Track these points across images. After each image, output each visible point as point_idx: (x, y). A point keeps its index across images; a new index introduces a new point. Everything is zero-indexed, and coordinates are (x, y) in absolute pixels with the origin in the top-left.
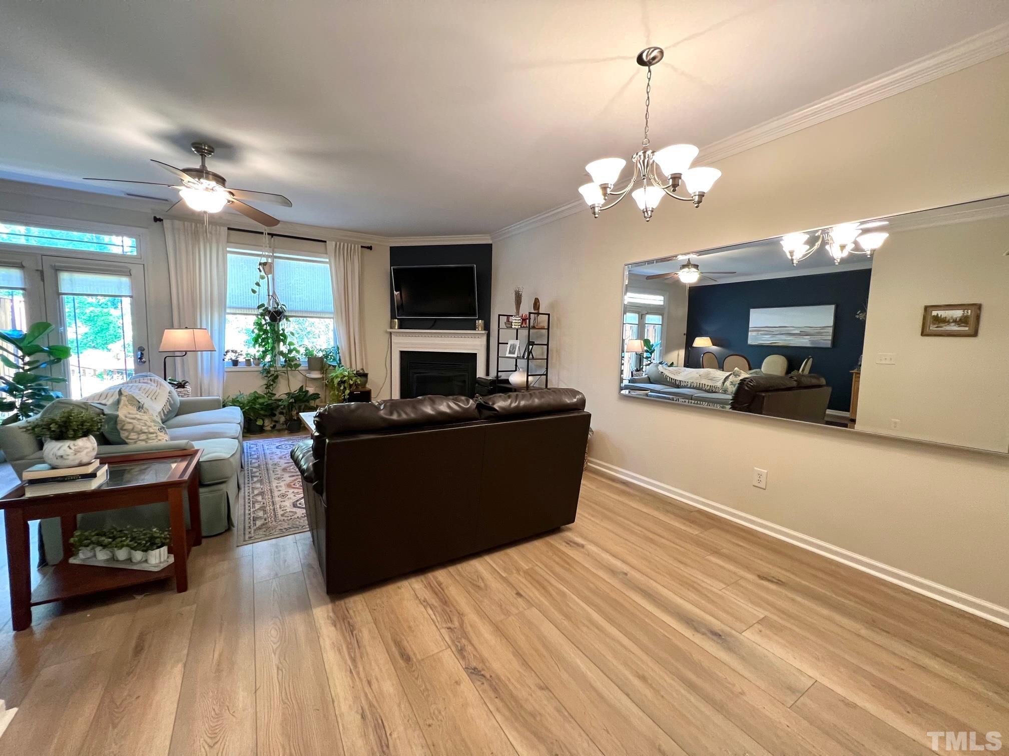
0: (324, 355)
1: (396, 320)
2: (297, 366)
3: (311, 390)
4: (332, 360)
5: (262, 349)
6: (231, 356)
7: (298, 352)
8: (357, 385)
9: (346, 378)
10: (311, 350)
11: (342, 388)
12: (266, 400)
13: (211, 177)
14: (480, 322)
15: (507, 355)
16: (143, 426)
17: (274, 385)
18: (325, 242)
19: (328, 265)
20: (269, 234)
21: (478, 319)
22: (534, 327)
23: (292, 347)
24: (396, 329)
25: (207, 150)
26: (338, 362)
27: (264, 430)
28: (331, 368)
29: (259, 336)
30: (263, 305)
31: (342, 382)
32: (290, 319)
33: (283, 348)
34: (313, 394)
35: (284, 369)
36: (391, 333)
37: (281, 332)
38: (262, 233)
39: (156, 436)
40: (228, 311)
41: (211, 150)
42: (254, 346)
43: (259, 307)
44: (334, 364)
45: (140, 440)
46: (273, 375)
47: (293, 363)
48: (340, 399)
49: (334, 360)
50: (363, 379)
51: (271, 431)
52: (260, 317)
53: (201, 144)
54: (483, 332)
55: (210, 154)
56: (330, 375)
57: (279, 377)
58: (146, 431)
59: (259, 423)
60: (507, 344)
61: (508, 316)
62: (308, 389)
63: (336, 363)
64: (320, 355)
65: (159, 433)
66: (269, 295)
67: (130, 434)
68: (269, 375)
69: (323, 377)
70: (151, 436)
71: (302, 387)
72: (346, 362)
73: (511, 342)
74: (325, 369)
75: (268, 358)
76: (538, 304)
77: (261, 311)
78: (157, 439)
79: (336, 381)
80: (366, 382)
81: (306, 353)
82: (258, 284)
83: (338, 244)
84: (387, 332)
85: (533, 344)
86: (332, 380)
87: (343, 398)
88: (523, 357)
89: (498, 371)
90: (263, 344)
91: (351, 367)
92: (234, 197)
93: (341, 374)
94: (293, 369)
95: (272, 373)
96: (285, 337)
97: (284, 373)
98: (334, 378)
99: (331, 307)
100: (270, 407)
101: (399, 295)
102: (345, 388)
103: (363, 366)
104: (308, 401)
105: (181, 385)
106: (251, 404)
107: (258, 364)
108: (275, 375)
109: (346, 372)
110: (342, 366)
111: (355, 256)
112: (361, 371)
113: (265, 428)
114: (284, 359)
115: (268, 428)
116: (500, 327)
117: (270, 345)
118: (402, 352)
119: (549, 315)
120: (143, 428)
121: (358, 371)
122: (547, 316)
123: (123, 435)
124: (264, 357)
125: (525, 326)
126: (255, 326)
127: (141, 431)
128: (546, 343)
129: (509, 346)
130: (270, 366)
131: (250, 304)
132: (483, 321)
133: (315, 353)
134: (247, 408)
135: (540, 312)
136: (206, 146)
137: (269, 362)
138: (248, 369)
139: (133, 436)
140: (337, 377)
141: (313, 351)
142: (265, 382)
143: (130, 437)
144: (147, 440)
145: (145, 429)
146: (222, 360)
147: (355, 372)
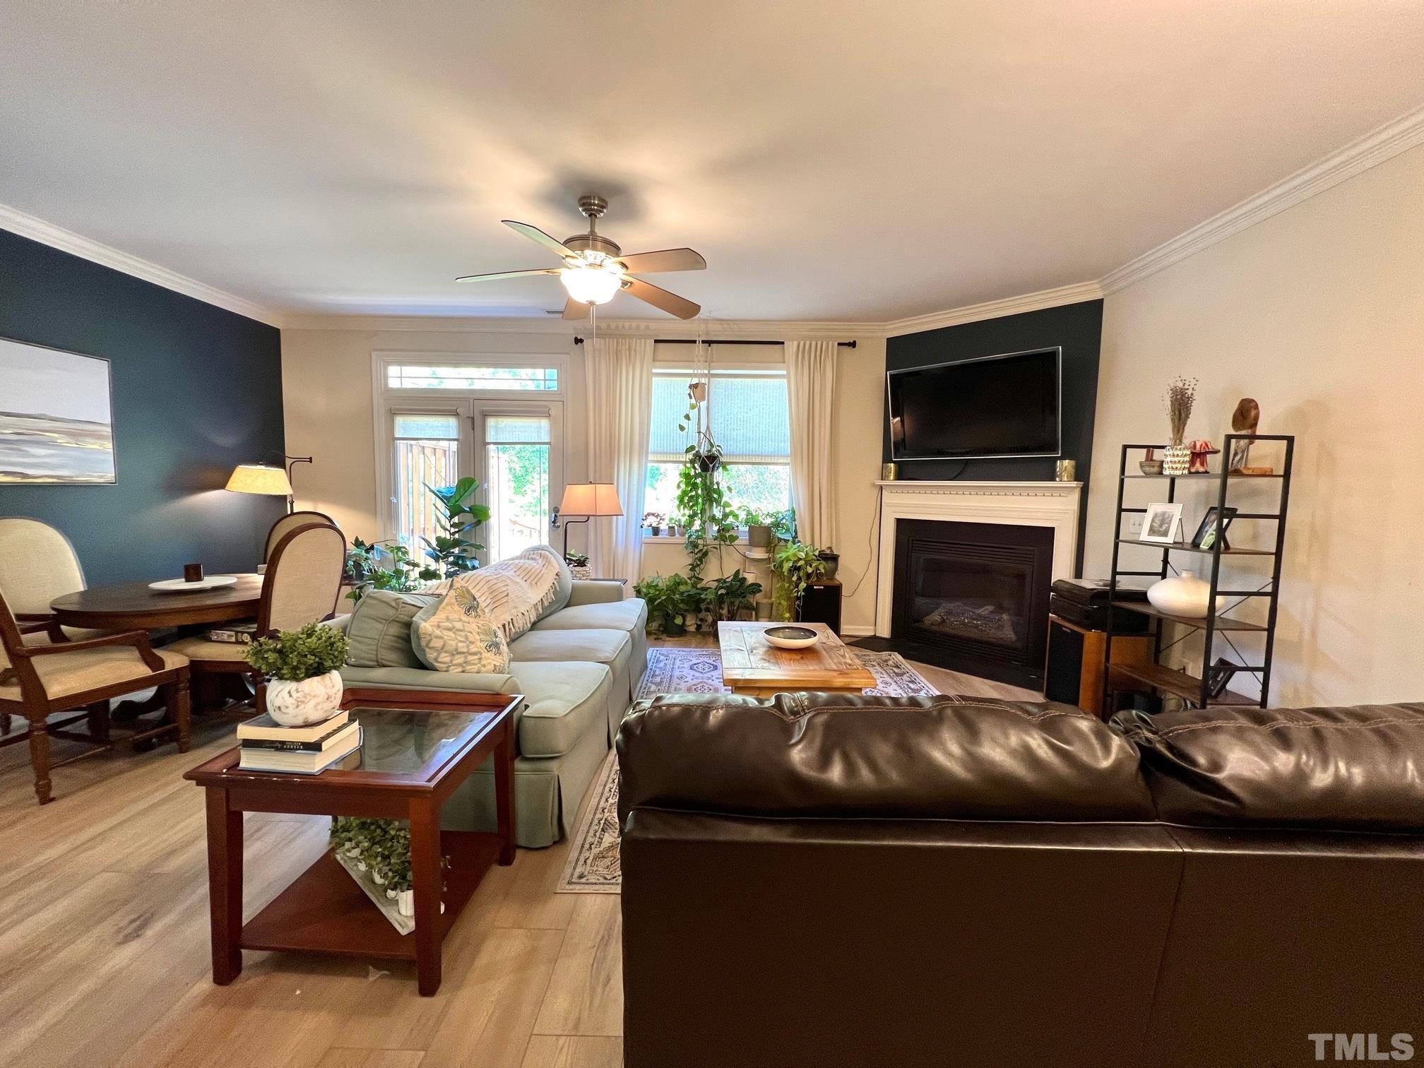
0: (772, 523)
1: (892, 464)
2: (733, 538)
3: (751, 578)
4: (784, 531)
5: (687, 512)
6: (652, 521)
7: (736, 516)
8: (819, 575)
9: (801, 563)
10: (754, 514)
11: (794, 579)
12: (689, 587)
13: (599, 244)
14: (1066, 465)
15: (1144, 537)
16: (461, 641)
17: (702, 566)
18: (783, 343)
19: (785, 380)
20: (703, 342)
21: (1062, 458)
22: (1237, 473)
23: (727, 510)
24: (891, 480)
25: (598, 205)
26: (794, 534)
27: (685, 630)
28: (782, 543)
29: (685, 493)
30: (692, 448)
31: (796, 569)
32: (728, 467)
33: (717, 512)
34: (752, 585)
35: (716, 542)
36: (881, 488)
37: (715, 487)
38: (694, 342)
39: (480, 659)
40: (651, 457)
41: (604, 204)
42: (679, 507)
43: (688, 451)
44: (788, 537)
45: (455, 665)
46: (702, 550)
47: (727, 535)
48: (791, 596)
49: (788, 530)
50: (830, 565)
51: (694, 634)
52: (688, 465)
53: (589, 197)
54: (1074, 484)
55: (602, 212)
56: (779, 556)
57: (710, 554)
58: (465, 650)
59: (679, 621)
60: (1145, 511)
61: (1150, 448)
62: (746, 575)
63: (790, 535)
64: (768, 521)
65: (486, 654)
66: (699, 432)
67: (439, 654)
68: (696, 551)
69: (769, 558)
70: (470, 658)
71: (737, 573)
72: (805, 537)
73: (1155, 508)
74: (773, 545)
75: (697, 524)
76: (1253, 413)
77: (690, 456)
78: (479, 663)
79: (787, 566)
80: (836, 569)
81: (747, 519)
82: (687, 417)
83: (802, 343)
84: (874, 485)
85: (1232, 514)
86: (781, 566)
87: (796, 594)
88: (1195, 545)
89: (1115, 573)
90: (691, 504)
91: (813, 544)
92: (629, 272)
93: (795, 555)
94: (728, 543)
95: (701, 547)
96: (720, 495)
97: (716, 548)
98: (783, 561)
99: (786, 446)
100: (692, 600)
101: (899, 424)
102: (799, 578)
103: (831, 542)
104: (743, 595)
105: (581, 563)
106: (669, 592)
107: (683, 535)
108: (704, 551)
109: (803, 551)
110: (799, 542)
111: (827, 360)
112: (828, 552)
113: (687, 629)
114: (718, 527)
115: (692, 629)
116: (1126, 474)
117: (700, 507)
118: (899, 522)
119: (1290, 440)
120: (461, 645)
121: (823, 551)
122: (1285, 442)
123: (431, 656)
124: (691, 524)
125: (1201, 469)
126: (682, 479)
127: (456, 650)
128: (1277, 512)
129: (1148, 517)
130: (698, 538)
131: (678, 448)
132: (1073, 462)
133: (760, 519)
134: (664, 598)
135: (1258, 433)
136: (596, 198)
137: (697, 531)
138: (673, 540)
139: (445, 658)
140: (788, 559)
141: (758, 516)
142: (690, 561)
143: (439, 660)
144: (464, 665)
145: (462, 647)
146: (639, 527)
147: (817, 553)
